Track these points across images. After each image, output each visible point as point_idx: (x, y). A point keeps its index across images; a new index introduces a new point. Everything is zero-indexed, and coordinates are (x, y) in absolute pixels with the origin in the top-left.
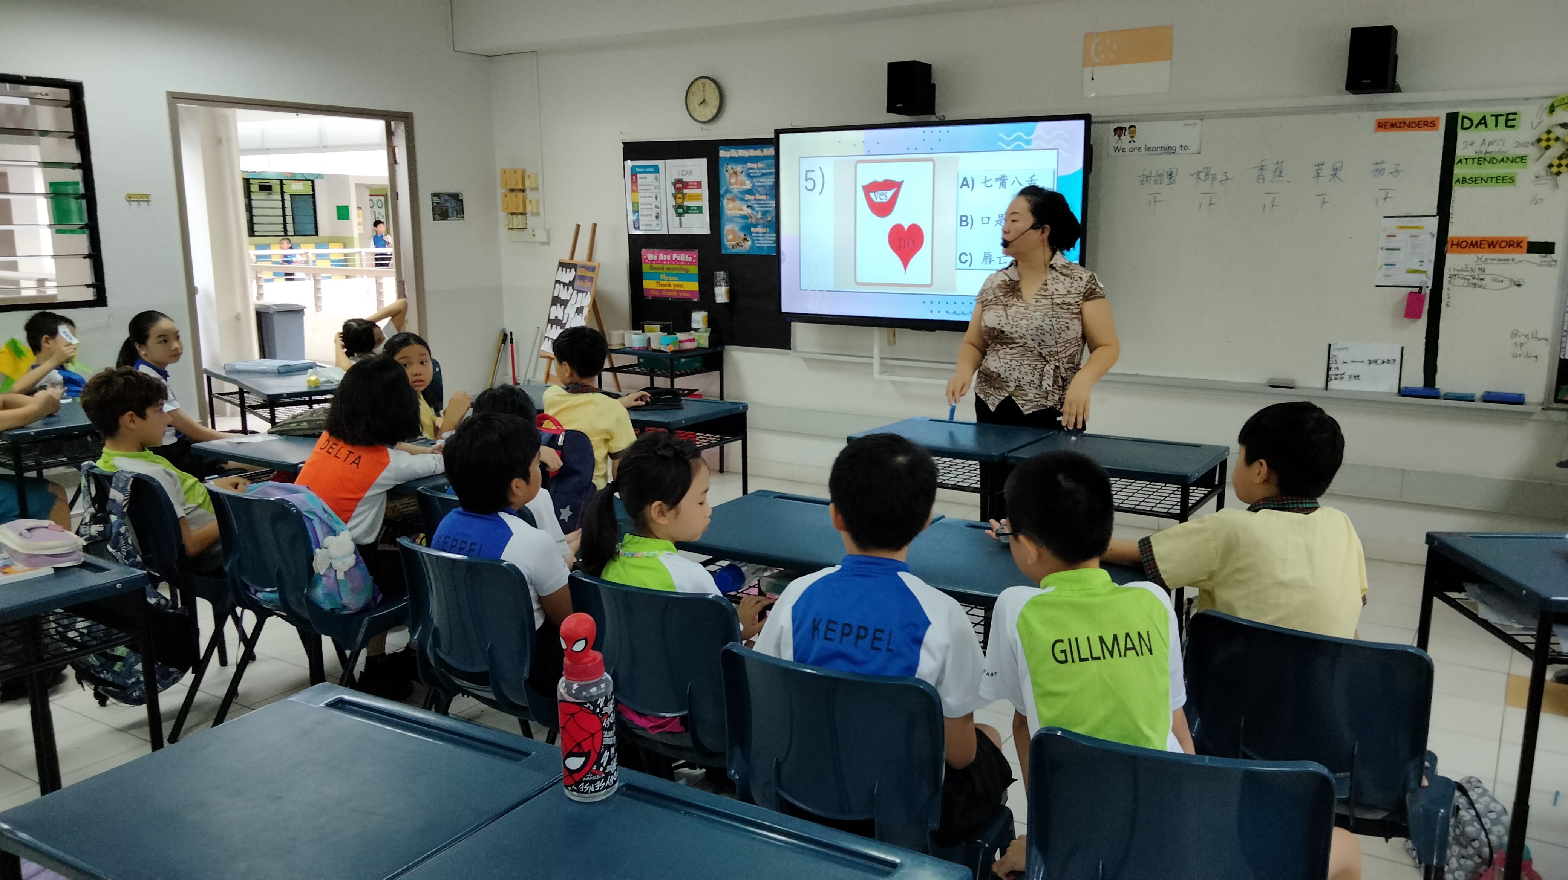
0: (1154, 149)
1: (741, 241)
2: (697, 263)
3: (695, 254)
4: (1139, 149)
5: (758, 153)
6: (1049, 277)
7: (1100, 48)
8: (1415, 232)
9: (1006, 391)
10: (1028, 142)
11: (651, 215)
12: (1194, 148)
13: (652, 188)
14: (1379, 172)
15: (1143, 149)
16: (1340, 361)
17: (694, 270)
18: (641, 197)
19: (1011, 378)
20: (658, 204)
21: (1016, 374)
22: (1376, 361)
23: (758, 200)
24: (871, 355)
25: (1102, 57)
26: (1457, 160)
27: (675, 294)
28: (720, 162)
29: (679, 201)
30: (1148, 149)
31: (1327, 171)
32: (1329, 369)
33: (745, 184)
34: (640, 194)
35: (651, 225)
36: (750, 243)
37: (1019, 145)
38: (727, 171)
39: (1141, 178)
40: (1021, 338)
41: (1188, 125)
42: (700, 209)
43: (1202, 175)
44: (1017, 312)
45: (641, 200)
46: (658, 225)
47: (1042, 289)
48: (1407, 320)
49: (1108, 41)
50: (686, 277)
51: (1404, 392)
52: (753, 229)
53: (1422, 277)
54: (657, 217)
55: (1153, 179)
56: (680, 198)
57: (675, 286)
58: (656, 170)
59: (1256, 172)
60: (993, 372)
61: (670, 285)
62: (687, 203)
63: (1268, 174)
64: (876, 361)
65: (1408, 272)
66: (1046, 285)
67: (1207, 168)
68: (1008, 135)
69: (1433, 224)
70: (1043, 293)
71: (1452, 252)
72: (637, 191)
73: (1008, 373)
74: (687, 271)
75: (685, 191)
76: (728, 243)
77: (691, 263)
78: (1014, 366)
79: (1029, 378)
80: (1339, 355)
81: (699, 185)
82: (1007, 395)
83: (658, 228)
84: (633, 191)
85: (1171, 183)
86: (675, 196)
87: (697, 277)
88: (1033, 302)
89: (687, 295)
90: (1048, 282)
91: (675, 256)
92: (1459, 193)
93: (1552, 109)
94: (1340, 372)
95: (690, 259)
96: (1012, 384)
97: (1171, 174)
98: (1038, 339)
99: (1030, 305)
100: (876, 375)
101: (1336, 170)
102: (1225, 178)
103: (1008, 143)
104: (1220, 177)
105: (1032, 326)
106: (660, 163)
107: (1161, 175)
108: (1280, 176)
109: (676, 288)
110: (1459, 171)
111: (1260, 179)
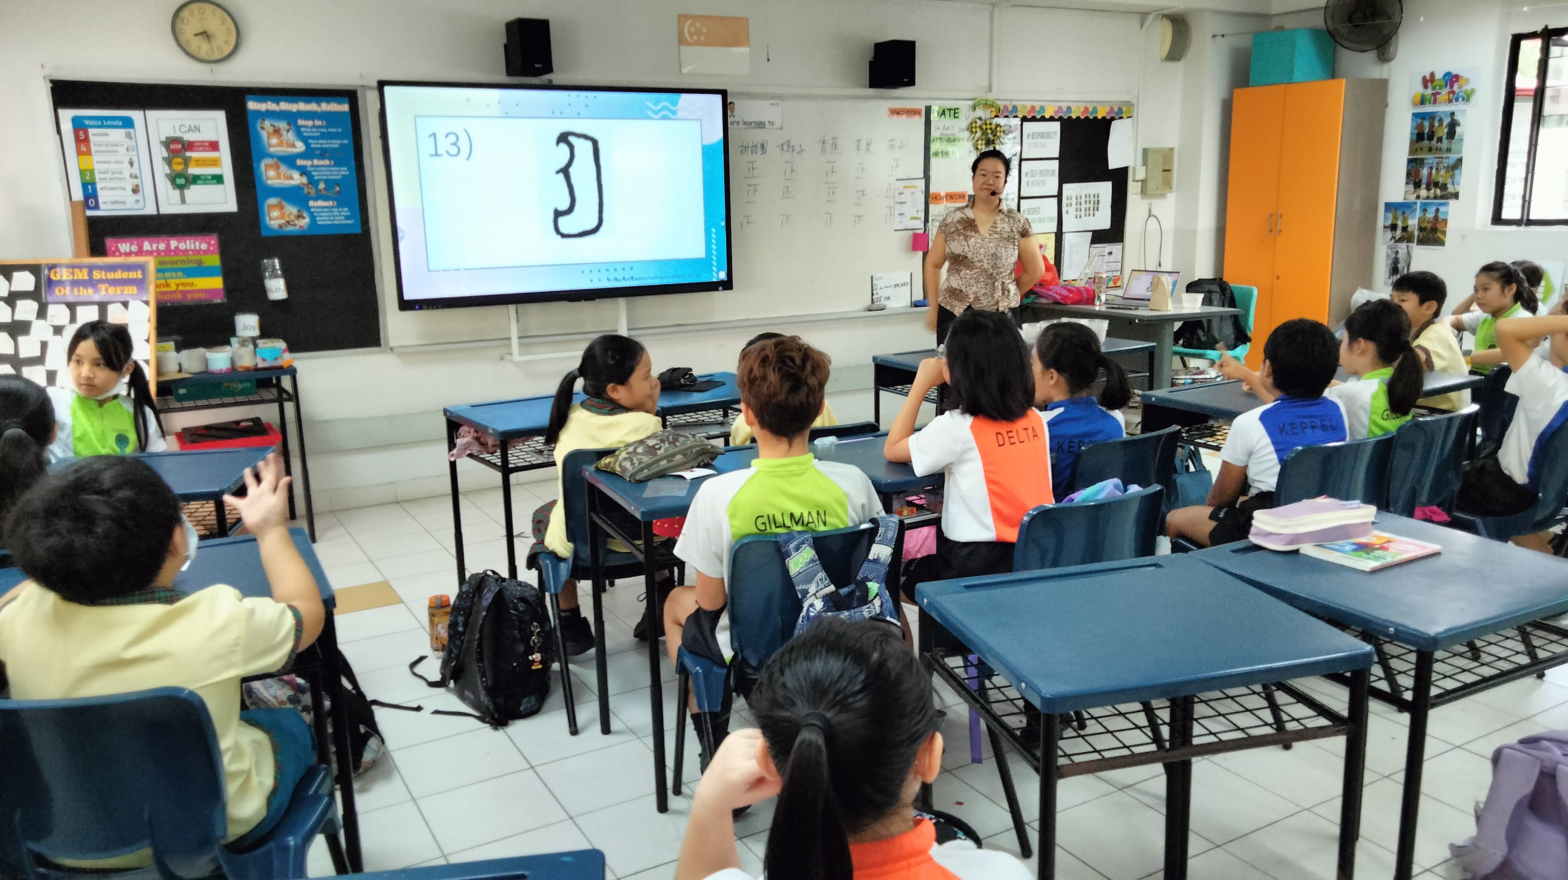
0: (750, 123)
1: (292, 217)
2: (217, 251)
3: (214, 240)
4: (738, 123)
5: (313, 107)
6: (998, 218)
7: (692, 30)
8: (913, 190)
9: (968, 302)
10: (674, 113)
11: (124, 189)
12: (778, 124)
13: (122, 150)
14: (892, 147)
15: (741, 123)
16: (878, 288)
17: (215, 260)
18: (98, 162)
19: (970, 292)
20: (135, 171)
21: (974, 289)
22: (898, 285)
23: (318, 166)
24: (508, 337)
25: (695, 38)
26: (932, 139)
27: (179, 296)
28: (250, 119)
29: (179, 168)
30: (745, 123)
31: (863, 145)
32: (873, 294)
33: (294, 146)
34: (96, 157)
35: (124, 203)
36: (307, 220)
37: (667, 115)
38: (263, 128)
39: (741, 148)
40: (980, 261)
41: (773, 104)
42: (218, 179)
43: (785, 147)
44: (976, 243)
45: (97, 167)
46: (137, 201)
47: (993, 227)
48: (914, 253)
49: (698, 24)
50: (202, 271)
51: (916, 305)
52: (311, 203)
53: (918, 221)
54: (135, 191)
55: (750, 150)
56: (179, 164)
57: (178, 285)
58: (128, 123)
59: (820, 145)
60: (957, 289)
61: (168, 285)
62: (193, 171)
63: (828, 147)
64: (515, 341)
65: (911, 219)
66: (996, 224)
67: (789, 141)
68: (656, 104)
69: (922, 183)
70: (994, 230)
71: (932, 204)
72: (89, 153)
73: (968, 288)
74: (200, 263)
75: (188, 154)
76: (272, 222)
77: (206, 252)
78: (973, 283)
79: (984, 291)
80: (878, 283)
81: (214, 146)
82: (968, 304)
83: (136, 206)
84: (79, 153)
85: (763, 153)
86: (169, 161)
87: (219, 271)
88: (987, 235)
89: (203, 296)
90: (998, 222)
91: (174, 244)
92: (933, 161)
93: (974, 108)
94: (879, 296)
95: (204, 246)
96: (972, 297)
97: (763, 146)
98: (992, 263)
99: (985, 238)
100: (516, 357)
101: (868, 144)
102: (800, 150)
103: (655, 112)
104: (797, 149)
105: (989, 253)
106: (136, 115)
107: (756, 146)
108: (835, 149)
109: (181, 288)
110: (934, 147)
111: (824, 150)
